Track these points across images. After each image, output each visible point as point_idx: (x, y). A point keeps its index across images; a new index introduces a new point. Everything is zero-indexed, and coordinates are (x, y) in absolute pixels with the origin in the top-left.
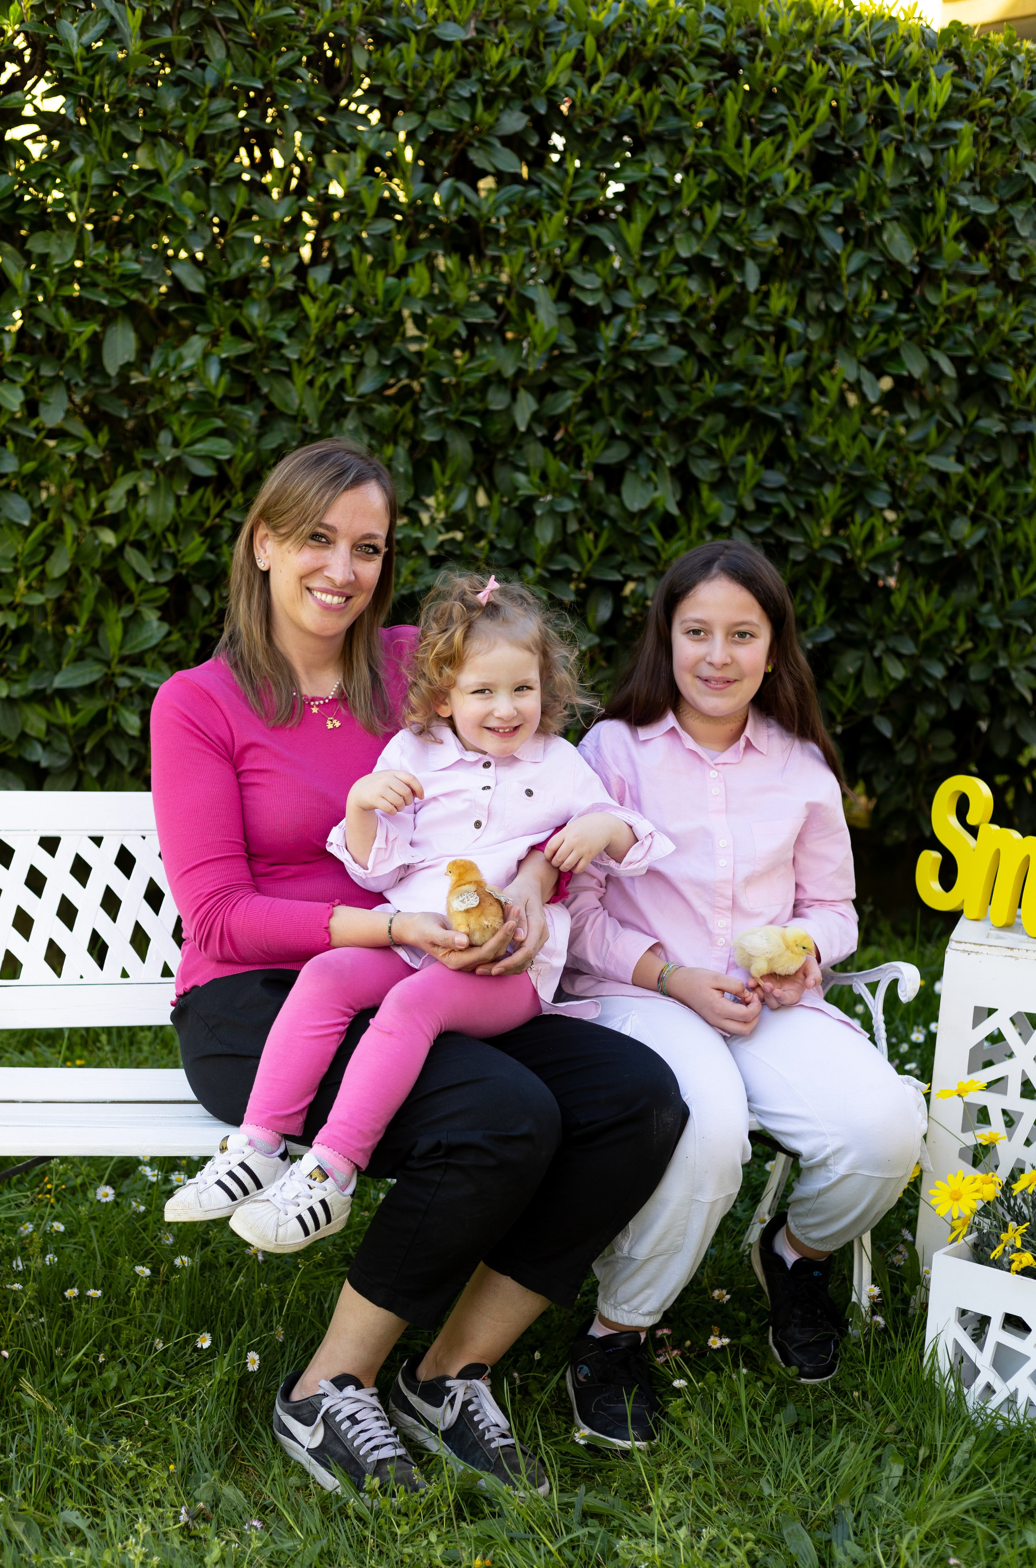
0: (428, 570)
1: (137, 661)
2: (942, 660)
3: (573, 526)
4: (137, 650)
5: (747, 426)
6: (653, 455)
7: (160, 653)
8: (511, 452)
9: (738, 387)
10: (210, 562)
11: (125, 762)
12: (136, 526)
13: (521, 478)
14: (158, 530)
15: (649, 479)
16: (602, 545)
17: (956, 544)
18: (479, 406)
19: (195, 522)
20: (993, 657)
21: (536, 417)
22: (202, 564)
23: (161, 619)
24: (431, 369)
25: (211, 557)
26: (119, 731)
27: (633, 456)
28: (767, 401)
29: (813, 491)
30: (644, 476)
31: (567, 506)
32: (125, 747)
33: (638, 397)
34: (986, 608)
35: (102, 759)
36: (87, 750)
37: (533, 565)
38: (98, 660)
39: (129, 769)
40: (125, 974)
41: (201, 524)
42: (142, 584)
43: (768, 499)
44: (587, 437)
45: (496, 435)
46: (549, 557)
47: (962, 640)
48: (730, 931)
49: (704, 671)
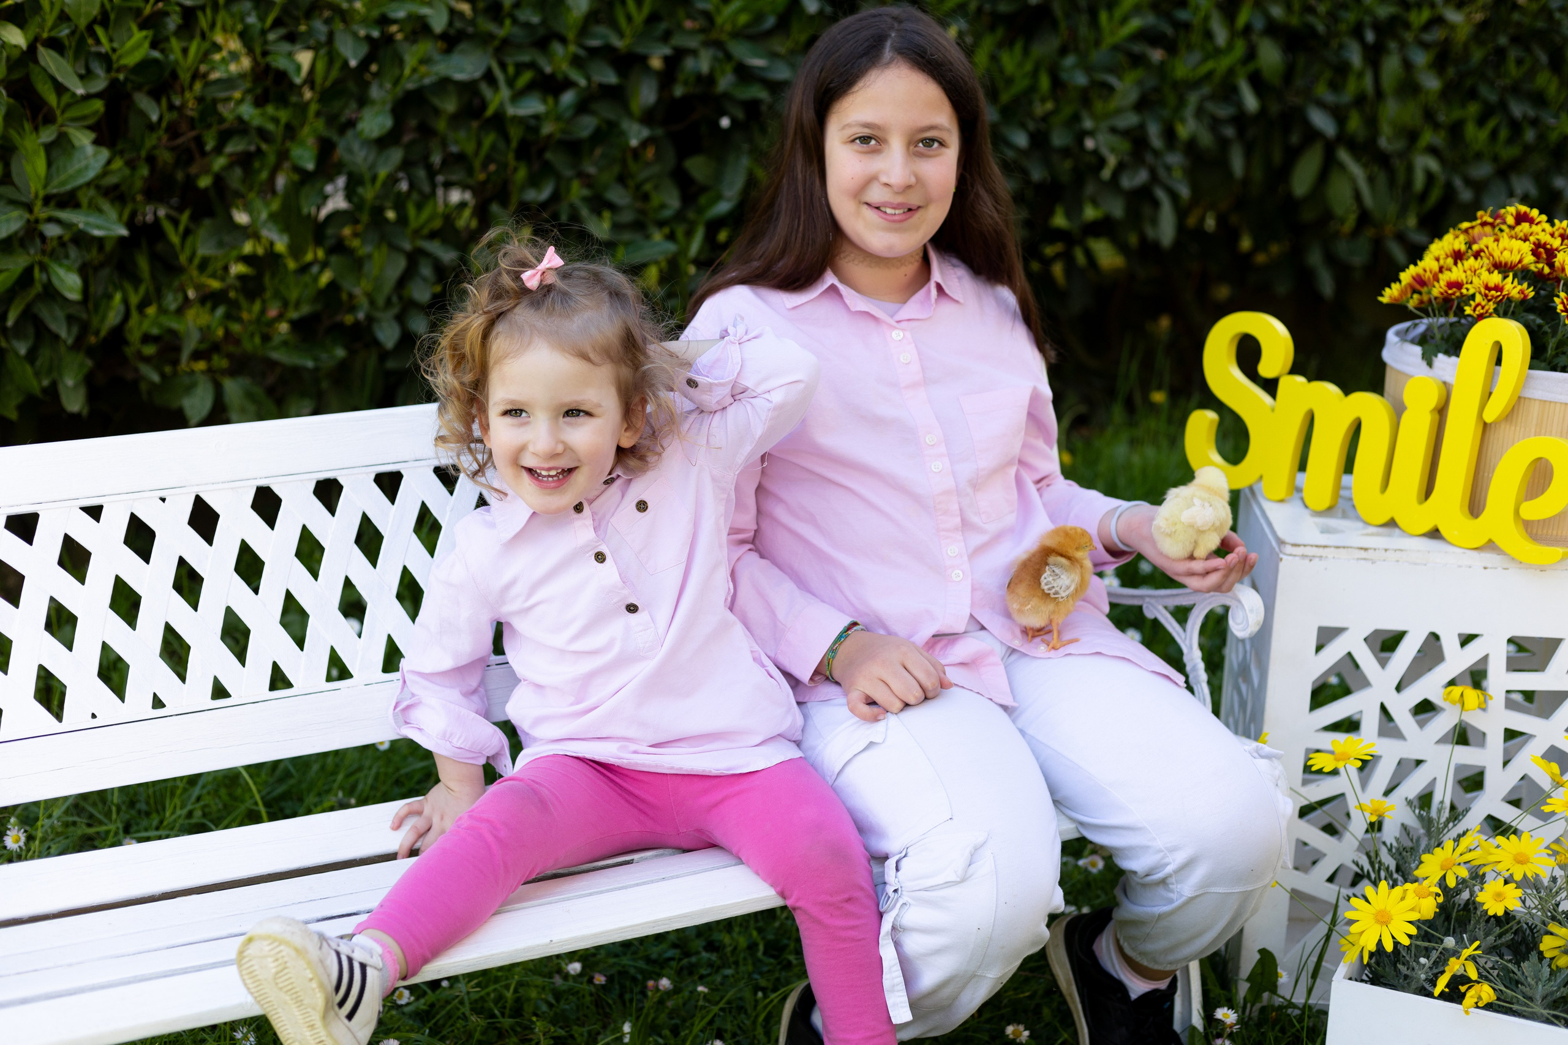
0: (437, 56)
1: (69, 200)
2: (1023, 126)
4: (68, 187)
7: (98, 187)
10: (156, 61)
11: (63, 333)
12: (50, 19)
14: (83, 23)
16: (646, 10)
19: (130, 9)
20: (1076, 118)
22: (145, 65)
23: (97, 142)
25: (156, 54)
26: (51, 293)
32: (60, 314)
34: (1070, 61)
35: (31, 331)
36: (10, 323)
37: (563, 40)
38: (13, 203)
39: (70, 341)
40: (158, 703)
41: (138, 12)
42: (66, 99)
46: (584, 30)
47: (1043, 100)
48: (966, 558)
49: (876, 194)
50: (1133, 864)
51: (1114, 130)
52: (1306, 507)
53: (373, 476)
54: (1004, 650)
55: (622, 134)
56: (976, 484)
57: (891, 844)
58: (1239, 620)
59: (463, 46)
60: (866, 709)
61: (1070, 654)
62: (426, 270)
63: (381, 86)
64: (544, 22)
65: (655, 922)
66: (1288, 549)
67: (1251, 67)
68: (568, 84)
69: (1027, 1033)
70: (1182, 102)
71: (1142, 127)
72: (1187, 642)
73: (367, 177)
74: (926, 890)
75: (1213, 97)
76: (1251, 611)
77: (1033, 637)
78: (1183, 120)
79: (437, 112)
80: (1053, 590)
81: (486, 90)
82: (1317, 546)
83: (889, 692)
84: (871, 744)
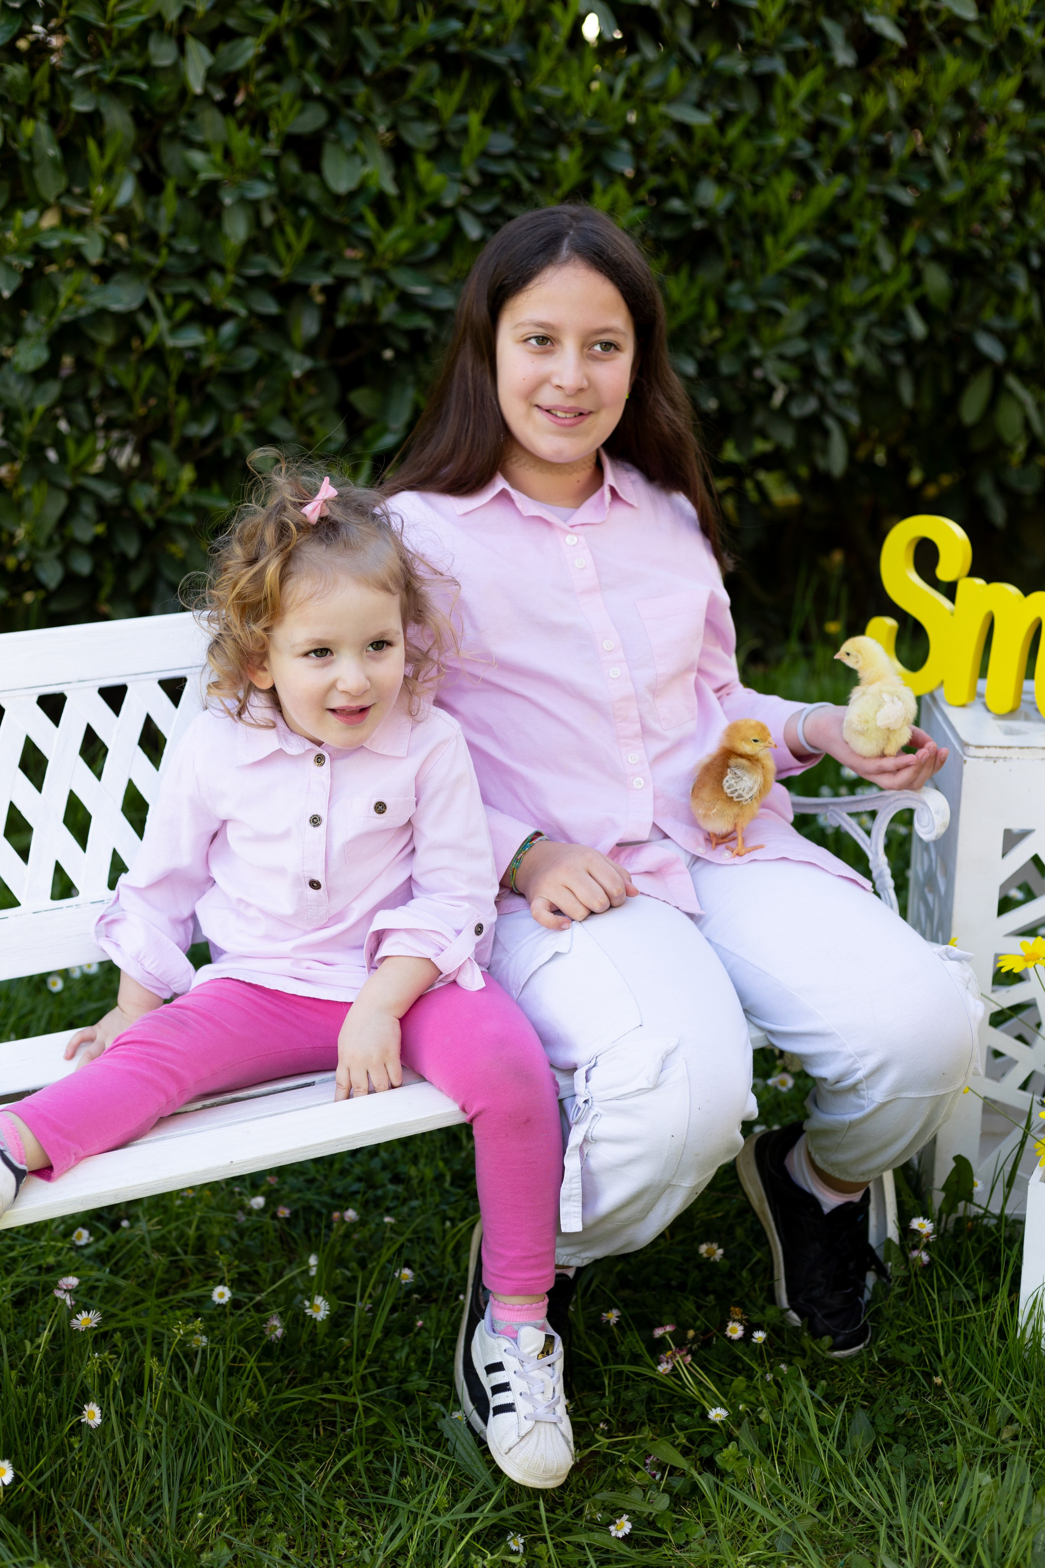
0: (93, 287)
2: (690, 354)
3: (268, 218)
5: (465, 75)
6: (359, 118)
8: (183, 122)
9: (455, 25)
13: (197, 158)
15: (355, 151)
16: (306, 237)
17: (703, 212)
18: (138, 63)
20: (744, 346)
21: (211, 76)
24: (72, 12)
27: (331, 123)
28: (486, 43)
29: (547, 155)
30: (349, 146)
31: (261, 191)
33: (333, 41)
34: (736, 287)
37: (221, 270)
43: (495, 168)
44: (273, 99)
45: (162, 101)
46: (242, 260)
47: (710, 328)
48: (647, 766)
49: (547, 397)
50: (824, 1071)
51: (782, 357)
52: (988, 710)
53: (36, 698)
54: (689, 858)
55: (285, 365)
56: (656, 690)
57: (579, 1055)
58: (924, 824)
59: (119, 277)
60: (550, 917)
61: (755, 860)
62: (88, 508)
63: (36, 319)
64: (201, 252)
65: (338, 1140)
66: (972, 751)
67: (917, 292)
68: (229, 315)
69: (721, 1251)
70: (849, 328)
71: (810, 354)
72: (873, 848)
73: (25, 411)
74: (617, 1098)
75: (880, 323)
76: (937, 812)
77: (717, 844)
78: (851, 347)
79: (94, 345)
80: (736, 794)
81: (143, 322)
82: (1001, 747)
83: (573, 898)
84: (557, 954)
